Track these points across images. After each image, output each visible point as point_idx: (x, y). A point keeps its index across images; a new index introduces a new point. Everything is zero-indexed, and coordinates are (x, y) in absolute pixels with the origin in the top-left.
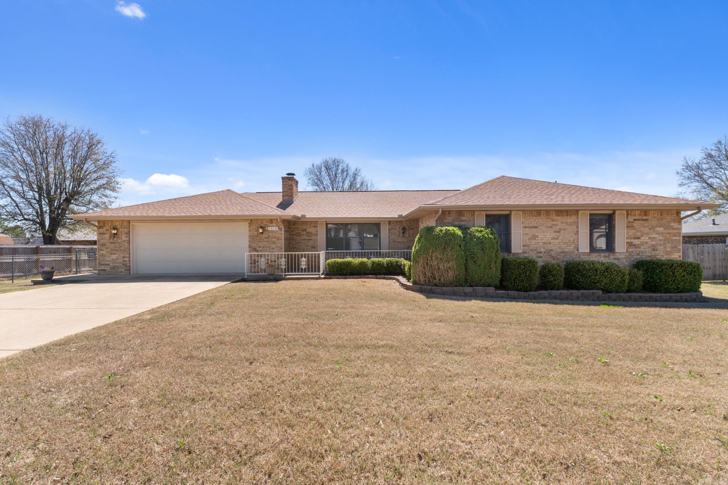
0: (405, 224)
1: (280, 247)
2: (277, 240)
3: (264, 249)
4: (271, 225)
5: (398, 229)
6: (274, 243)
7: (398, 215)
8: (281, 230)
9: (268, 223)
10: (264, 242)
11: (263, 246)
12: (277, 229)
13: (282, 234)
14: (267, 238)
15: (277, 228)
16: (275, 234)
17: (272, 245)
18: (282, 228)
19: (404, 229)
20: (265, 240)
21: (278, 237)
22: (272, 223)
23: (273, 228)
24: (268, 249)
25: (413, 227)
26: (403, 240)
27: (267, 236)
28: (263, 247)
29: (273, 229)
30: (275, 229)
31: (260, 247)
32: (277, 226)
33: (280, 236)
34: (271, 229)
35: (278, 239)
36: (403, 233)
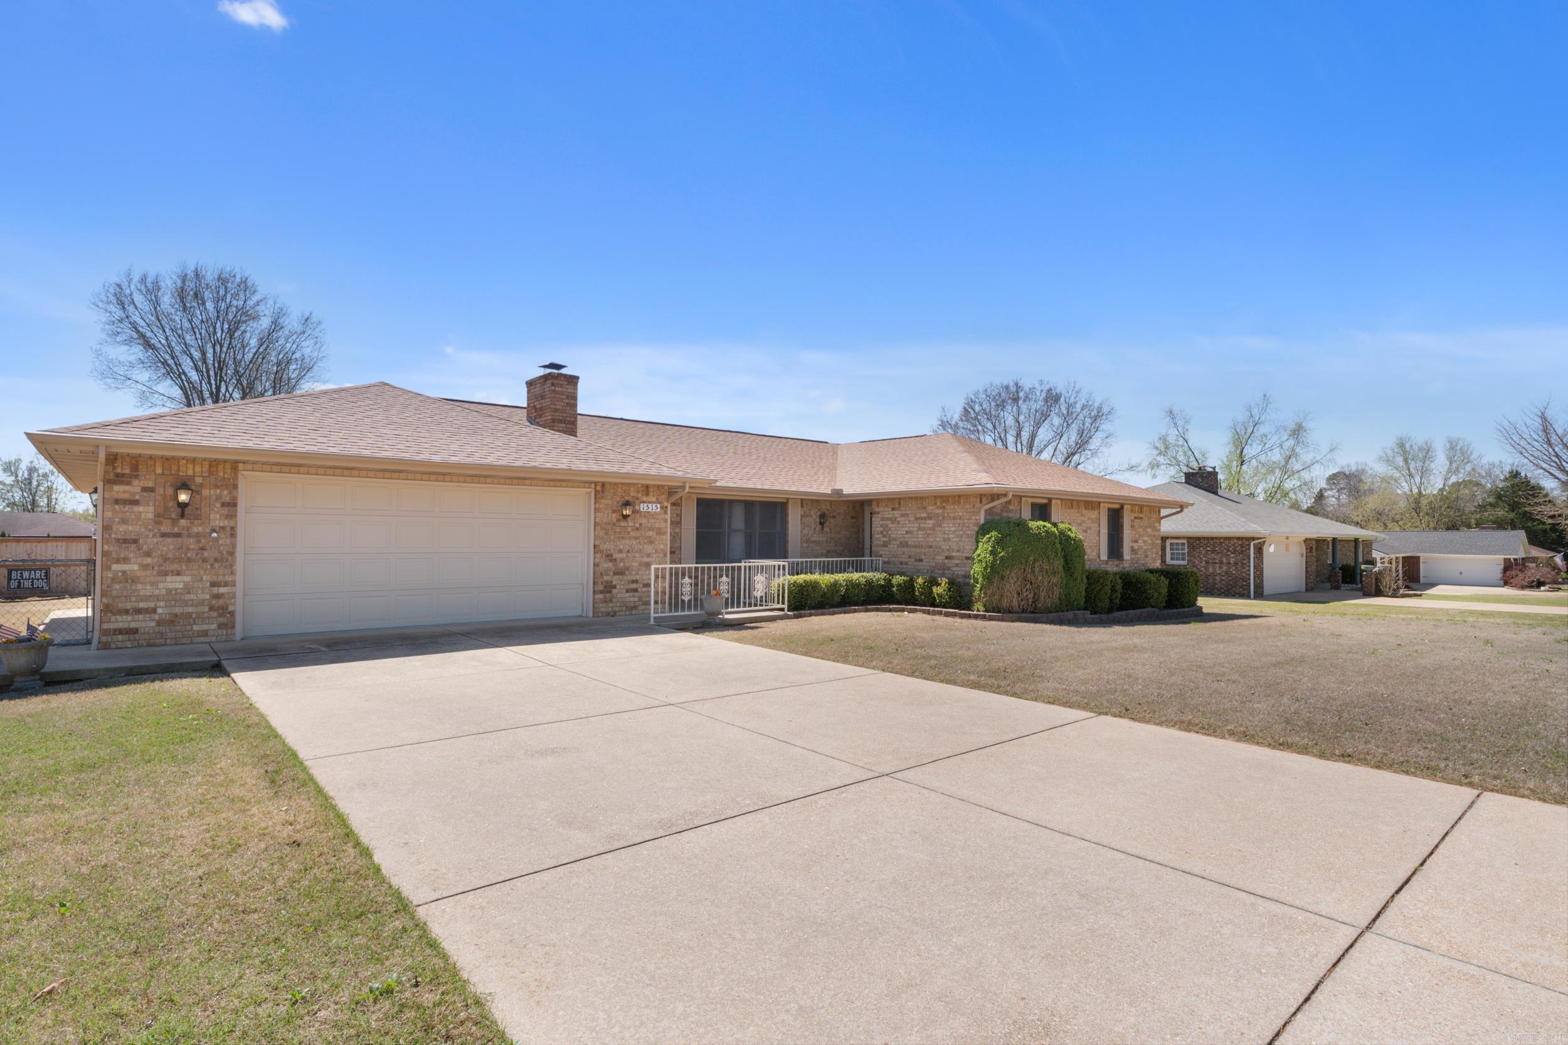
0: (824, 507)
1: (663, 550)
2: (658, 534)
3: (629, 555)
4: (645, 499)
5: (814, 516)
6: (651, 542)
7: (832, 490)
8: (666, 513)
9: (640, 495)
10: (630, 538)
11: (627, 548)
12: (659, 510)
13: (666, 521)
14: (637, 529)
15: (659, 506)
16: (653, 521)
17: (646, 546)
18: (666, 507)
19: (823, 516)
20: (633, 534)
21: (660, 529)
22: (647, 494)
23: (650, 505)
24: (637, 555)
25: (835, 514)
26: (820, 539)
27: (637, 525)
28: (628, 551)
29: (650, 510)
30: (655, 508)
31: (620, 551)
32: (658, 502)
33: (663, 525)
34: (646, 508)
35: (660, 532)
36: (821, 524)
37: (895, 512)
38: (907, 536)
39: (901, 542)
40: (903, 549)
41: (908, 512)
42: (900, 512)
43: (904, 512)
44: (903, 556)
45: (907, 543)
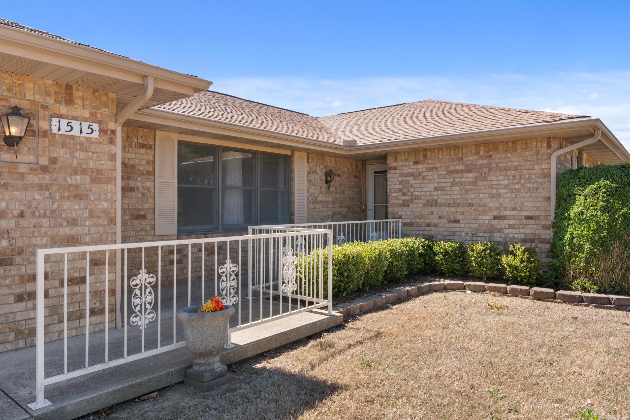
1: (105, 212)
2: (94, 180)
3: (22, 222)
4: (63, 109)
5: (320, 174)
6: (79, 197)
7: (344, 141)
8: (112, 142)
9: (50, 101)
10: (26, 188)
11: (17, 208)
12: (96, 134)
13: (113, 157)
14: (45, 169)
15: (96, 127)
16: (83, 155)
17: (66, 205)
18: (113, 132)
19: (329, 174)
20: (32, 179)
21: (99, 172)
22: (69, 101)
23: (75, 124)
24: (45, 222)
25: (339, 172)
26: (327, 199)
27: (44, 161)
28: (22, 215)
29: (76, 132)
30: (86, 130)
32: (93, 118)
33: (106, 165)
34: (64, 128)
35: (98, 176)
36: (327, 182)
37: (419, 166)
38: (436, 193)
39: (428, 201)
40: (431, 209)
41: (437, 165)
42: (427, 166)
43: (431, 166)
44: (431, 217)
45: (436, 201)
